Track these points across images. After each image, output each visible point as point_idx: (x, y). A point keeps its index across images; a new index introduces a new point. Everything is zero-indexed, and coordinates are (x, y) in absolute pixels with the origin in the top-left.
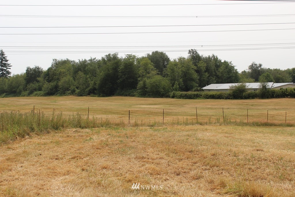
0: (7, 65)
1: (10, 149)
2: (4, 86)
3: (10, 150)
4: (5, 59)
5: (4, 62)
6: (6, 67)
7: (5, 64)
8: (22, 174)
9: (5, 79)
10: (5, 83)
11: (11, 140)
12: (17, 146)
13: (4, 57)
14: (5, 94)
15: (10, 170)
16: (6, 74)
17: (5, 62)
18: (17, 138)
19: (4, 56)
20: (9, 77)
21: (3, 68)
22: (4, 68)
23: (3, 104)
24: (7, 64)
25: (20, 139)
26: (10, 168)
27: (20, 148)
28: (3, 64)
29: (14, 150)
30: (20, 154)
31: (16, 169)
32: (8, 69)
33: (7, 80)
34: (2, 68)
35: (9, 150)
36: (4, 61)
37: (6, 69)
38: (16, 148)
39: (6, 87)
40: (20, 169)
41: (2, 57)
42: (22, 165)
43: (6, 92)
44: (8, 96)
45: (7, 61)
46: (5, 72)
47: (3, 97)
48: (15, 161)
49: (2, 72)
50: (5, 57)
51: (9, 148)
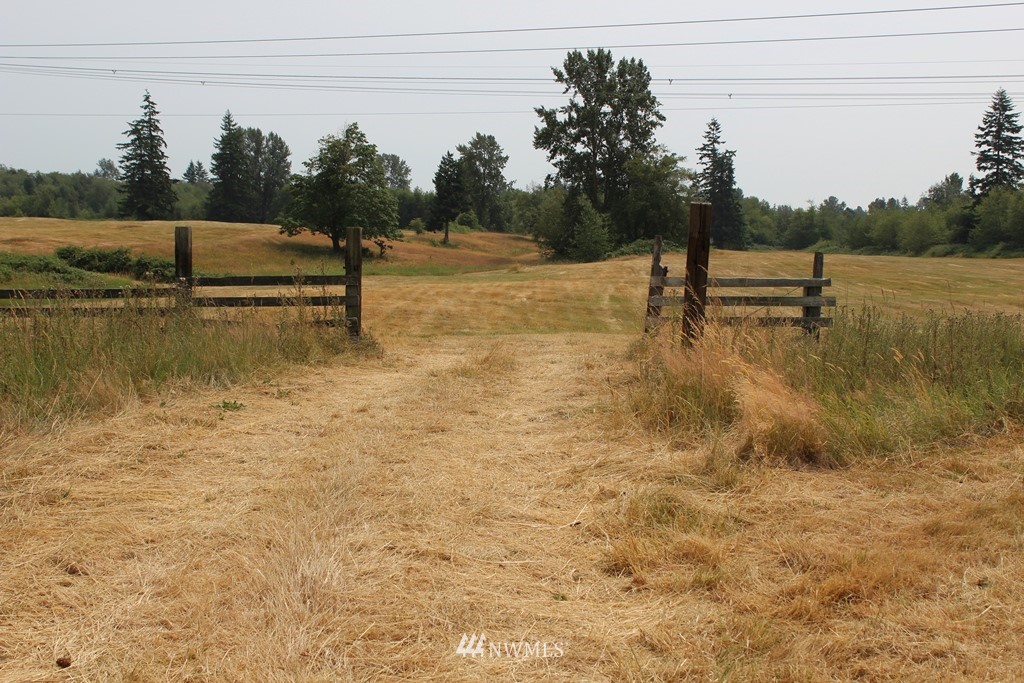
0: (1017, 143)
1: (961, 473)
2: (1001, 218)
3: (960, 477)
4: (1010, 123)
5: (1006, 134)
6: (1013, 153)
7: (1009, 142)
8: (973, 628)
9: (1007, 194)
10: (1007, 208)
11: (977, 431)
12: (994, 462)
13: (1008, 116)
14: (1001, 245)
15: (927, 594)
16: (1010, 177)
17: (1010, 134)
18: (1001, 422)
19: (1008, 113)
20: (1019, 185)
21: (1001, 154)
22: (1006, 155)
23: (990, 282)
24: (1018, 140)
25: (1017, 430)
26: (926, 581)
27: (1004, 471)
28: (1004, 139)
29: (976, 478)
30: (992, 510)
31: (954, 591)
32: (1018, 160)
33: (1013, 198)
34: (998, 155)
35: (956, 478)
36: (1008, 130)
37: (1011, 157)
38: (991, 470)
39: (1009, 221)
40: (970, 594)
41: (1001, 115)
42: (987, 571)
43: (1006, 239)
44: (1013, 255)
45: (1017, 130)
46: (1006, 170)
47: (994, 258)
48: (962, 547)
49: (998, 169)
50: (1012, 116)
51: (958, 469)
